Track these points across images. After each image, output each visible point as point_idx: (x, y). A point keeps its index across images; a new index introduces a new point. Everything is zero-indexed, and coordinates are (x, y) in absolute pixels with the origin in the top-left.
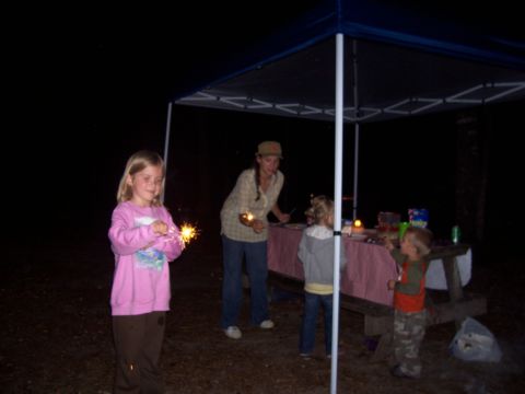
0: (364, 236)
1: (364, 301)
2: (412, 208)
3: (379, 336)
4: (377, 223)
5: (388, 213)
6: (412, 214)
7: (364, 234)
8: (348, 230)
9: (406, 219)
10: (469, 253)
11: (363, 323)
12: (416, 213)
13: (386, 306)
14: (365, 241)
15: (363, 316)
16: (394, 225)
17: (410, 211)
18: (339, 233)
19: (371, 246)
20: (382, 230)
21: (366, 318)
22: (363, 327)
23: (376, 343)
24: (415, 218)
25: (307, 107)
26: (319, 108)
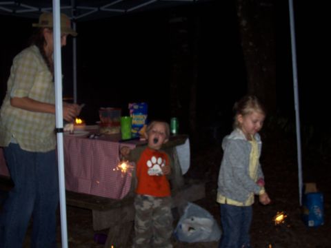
0: (87, 133)
1: (91, 196)
2: (132, 103)
3: (108, 230)
4: (99, 120)
5: (109, 109)
6: (132, 108)
7: (86, 130)
8: (70, 127)
9: (126, 113)
10: (187, 142)
11: (91, 217)
12: (136, 107)
13: (112, 199)
14: (88, 137)
15: (91, 211)
16: (116, 120)
17: (130, 105)
18: (61, 130)
19: (94, 141)
20: (103, 125)
21: (94, 212)
22: (92, 222)
23: (106, 236)
24: (136, 112)
25: (22, 5)
26: (35, 6)
